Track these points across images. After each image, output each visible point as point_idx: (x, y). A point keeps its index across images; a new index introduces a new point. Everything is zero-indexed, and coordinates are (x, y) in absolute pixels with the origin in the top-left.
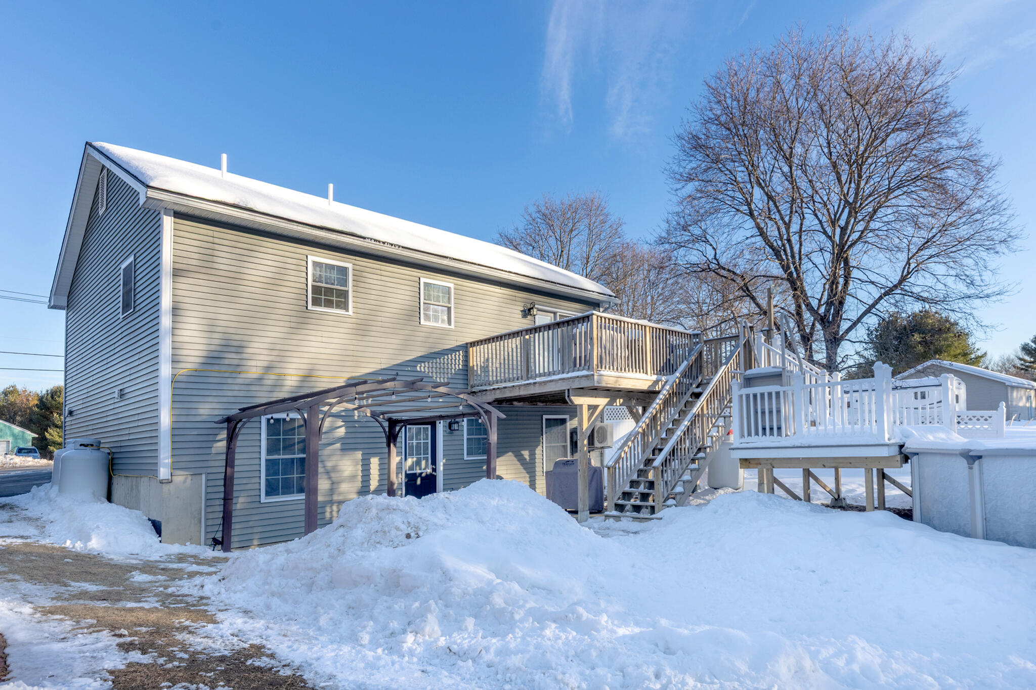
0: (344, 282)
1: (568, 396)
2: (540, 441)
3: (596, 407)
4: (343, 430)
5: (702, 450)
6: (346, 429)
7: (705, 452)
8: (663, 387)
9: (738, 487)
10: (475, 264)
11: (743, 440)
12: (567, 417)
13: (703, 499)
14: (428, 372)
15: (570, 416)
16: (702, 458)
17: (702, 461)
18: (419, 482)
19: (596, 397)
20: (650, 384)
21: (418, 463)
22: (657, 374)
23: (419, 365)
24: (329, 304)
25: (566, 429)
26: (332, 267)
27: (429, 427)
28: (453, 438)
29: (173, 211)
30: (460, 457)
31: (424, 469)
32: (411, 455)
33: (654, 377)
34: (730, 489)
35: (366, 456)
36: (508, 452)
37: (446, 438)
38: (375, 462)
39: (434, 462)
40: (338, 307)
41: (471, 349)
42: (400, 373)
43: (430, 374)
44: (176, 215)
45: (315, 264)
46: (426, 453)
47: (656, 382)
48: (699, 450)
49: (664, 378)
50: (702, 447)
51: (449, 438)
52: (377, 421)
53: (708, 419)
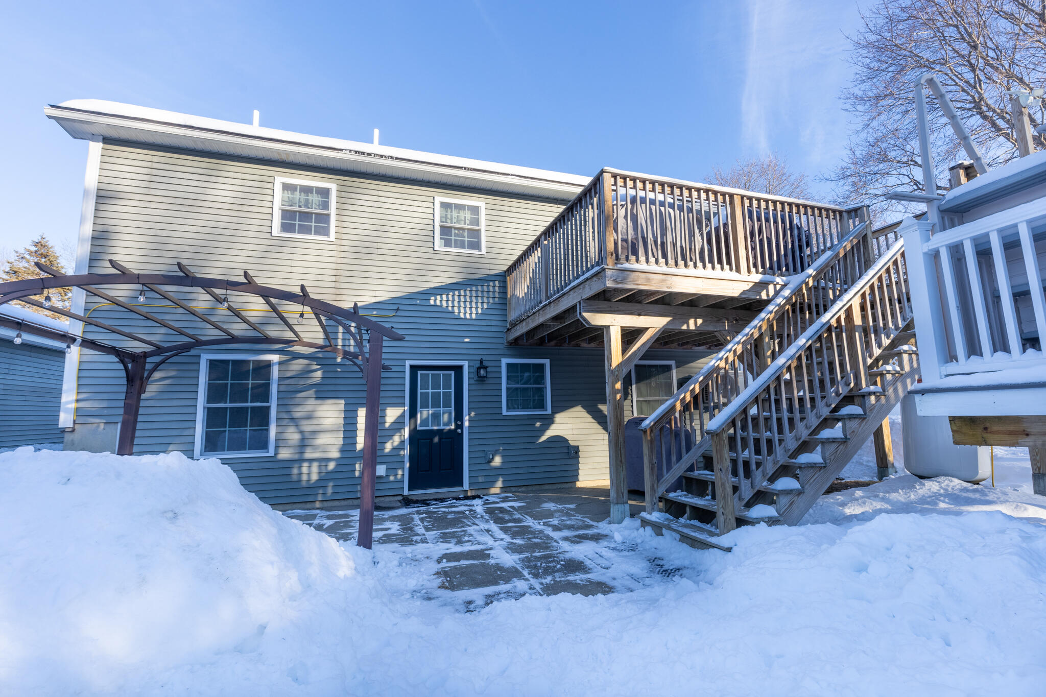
0: (326, 205)
1: (580, 313)
2: (629, 394)
3: (639, 331)
4: (319, 374)
5: (856, 400)
6: (323, 374)
7: (863, 406)
8: (777, 293)
9: (979, 477)
10: (509, 175)
11: (952, 368)
12: (672, 363)
13: (883, 499)
14: (447, 307)
15: (676, 362)
16: (851, 417)
17: (853, 425)
18: (436, 440)
19: (639, 315)
20: (747, 288)
21: (436, 417)
22: (764, 273)
23: (433, 298)
24: (306, 230)
25: (670, 378)
26: (307, 190)
27: (453, 373)
28: (485, 387)
29: (101, 137)
30: (497, 411)
31: (444, 425)
32: (425, 406)
33: (757, 277)
34: (956, 481)
35: (351, 408)
36: (577, 405)
37: (474, 387)
38: (362, 413)
39: (459, 417)
40: (317, 233)
41: (508, 278)
42: (401, 307)
43: (450, 308)
44: (106, 141)
45: (286, 187)
46: (447, 405)
47: (763, 285)
48: (849, 399)
49: (779, 280)
50: (853, 393)
51: (479, 387)
52: (355, 364)
53: (867, 335)
